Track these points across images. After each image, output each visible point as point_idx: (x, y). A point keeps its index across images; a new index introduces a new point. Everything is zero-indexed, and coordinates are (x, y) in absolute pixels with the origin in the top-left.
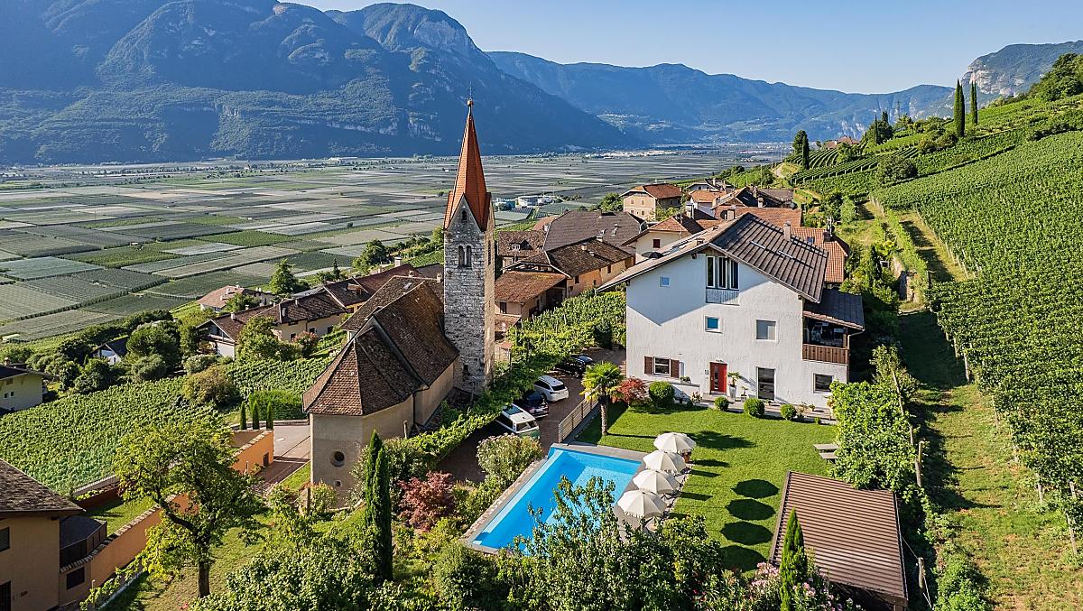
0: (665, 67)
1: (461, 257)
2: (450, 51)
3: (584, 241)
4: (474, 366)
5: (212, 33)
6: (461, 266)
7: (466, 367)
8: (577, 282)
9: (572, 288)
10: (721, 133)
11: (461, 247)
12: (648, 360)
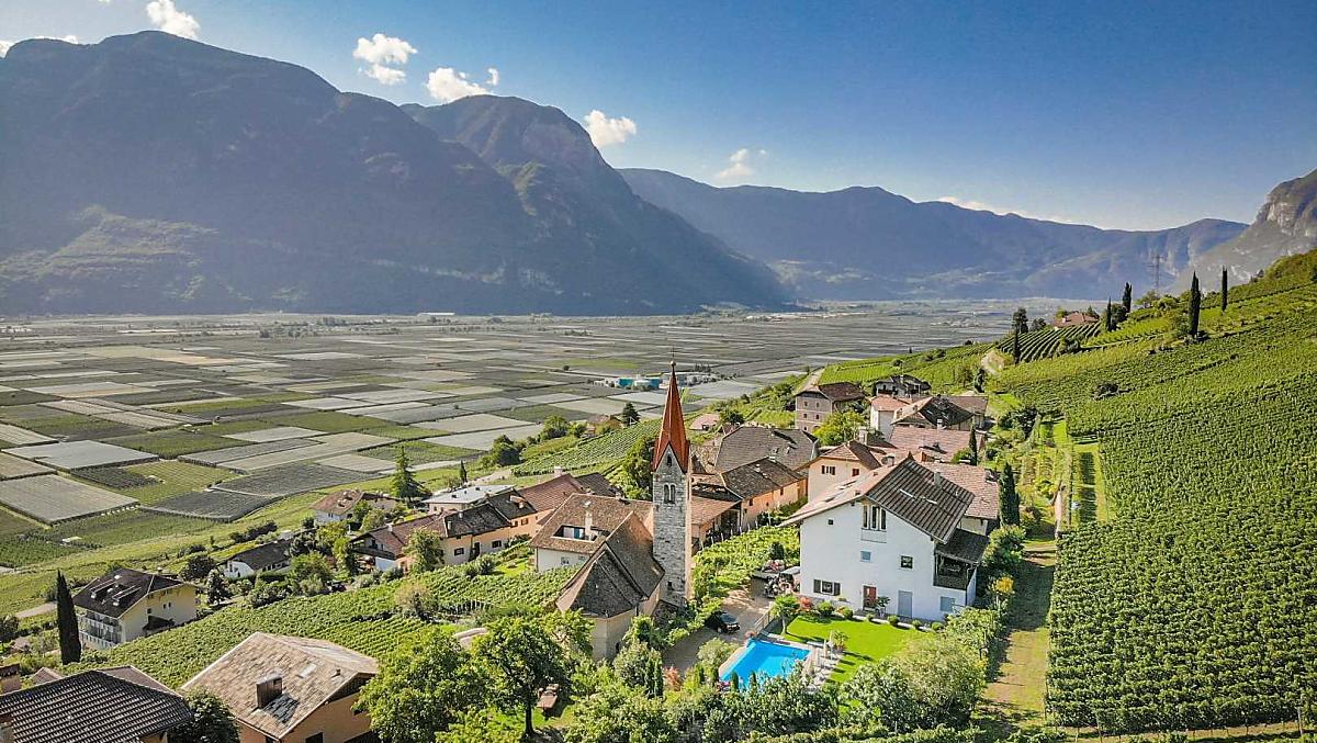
0: (856, 192)
1: (667, 494)
2: (569, 166)
3: (757, 463)
4: (676, 583)
5: (253, 135)
6: (667, 501)
7: (670, 584)
8: (751, 504)
9: (746, 510)
10: (927, 286)
11: (667, 486)
12: (817, 582)
